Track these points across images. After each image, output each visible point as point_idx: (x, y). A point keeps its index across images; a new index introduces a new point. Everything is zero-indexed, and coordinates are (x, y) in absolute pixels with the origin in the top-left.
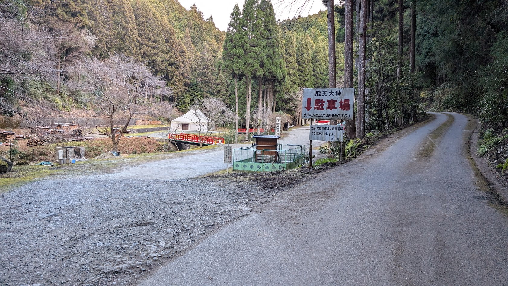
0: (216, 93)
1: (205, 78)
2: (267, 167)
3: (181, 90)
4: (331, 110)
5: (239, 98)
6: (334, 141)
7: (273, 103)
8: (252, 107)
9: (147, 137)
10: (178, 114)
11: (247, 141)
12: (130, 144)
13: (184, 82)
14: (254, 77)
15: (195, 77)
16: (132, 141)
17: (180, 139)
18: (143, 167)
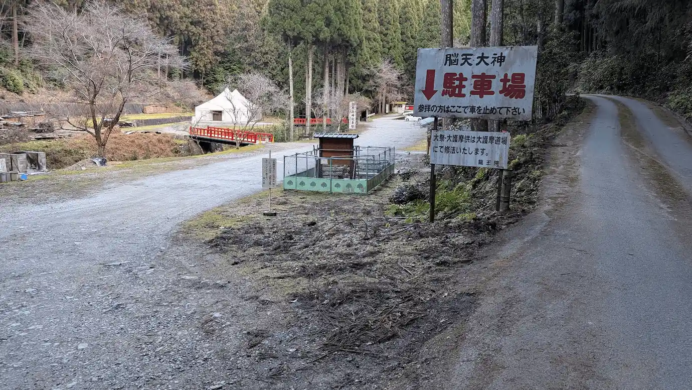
0: (262, 67)
1: (246, 43)
2: (338, 185)
3: (210, 62)
4: (481, 97)
5: (294, 74)
6: (486, 166)
7: (345, 81)
8: (314, 87)
9: (157, 133)
10: (207, 96)
11: (308, 139)
12: (130, 143)
13: (215, 50)
14: (317, 42)
15: (230, 43)
16: (133, 139)
17: (206, 136)
18: (138, 185)
